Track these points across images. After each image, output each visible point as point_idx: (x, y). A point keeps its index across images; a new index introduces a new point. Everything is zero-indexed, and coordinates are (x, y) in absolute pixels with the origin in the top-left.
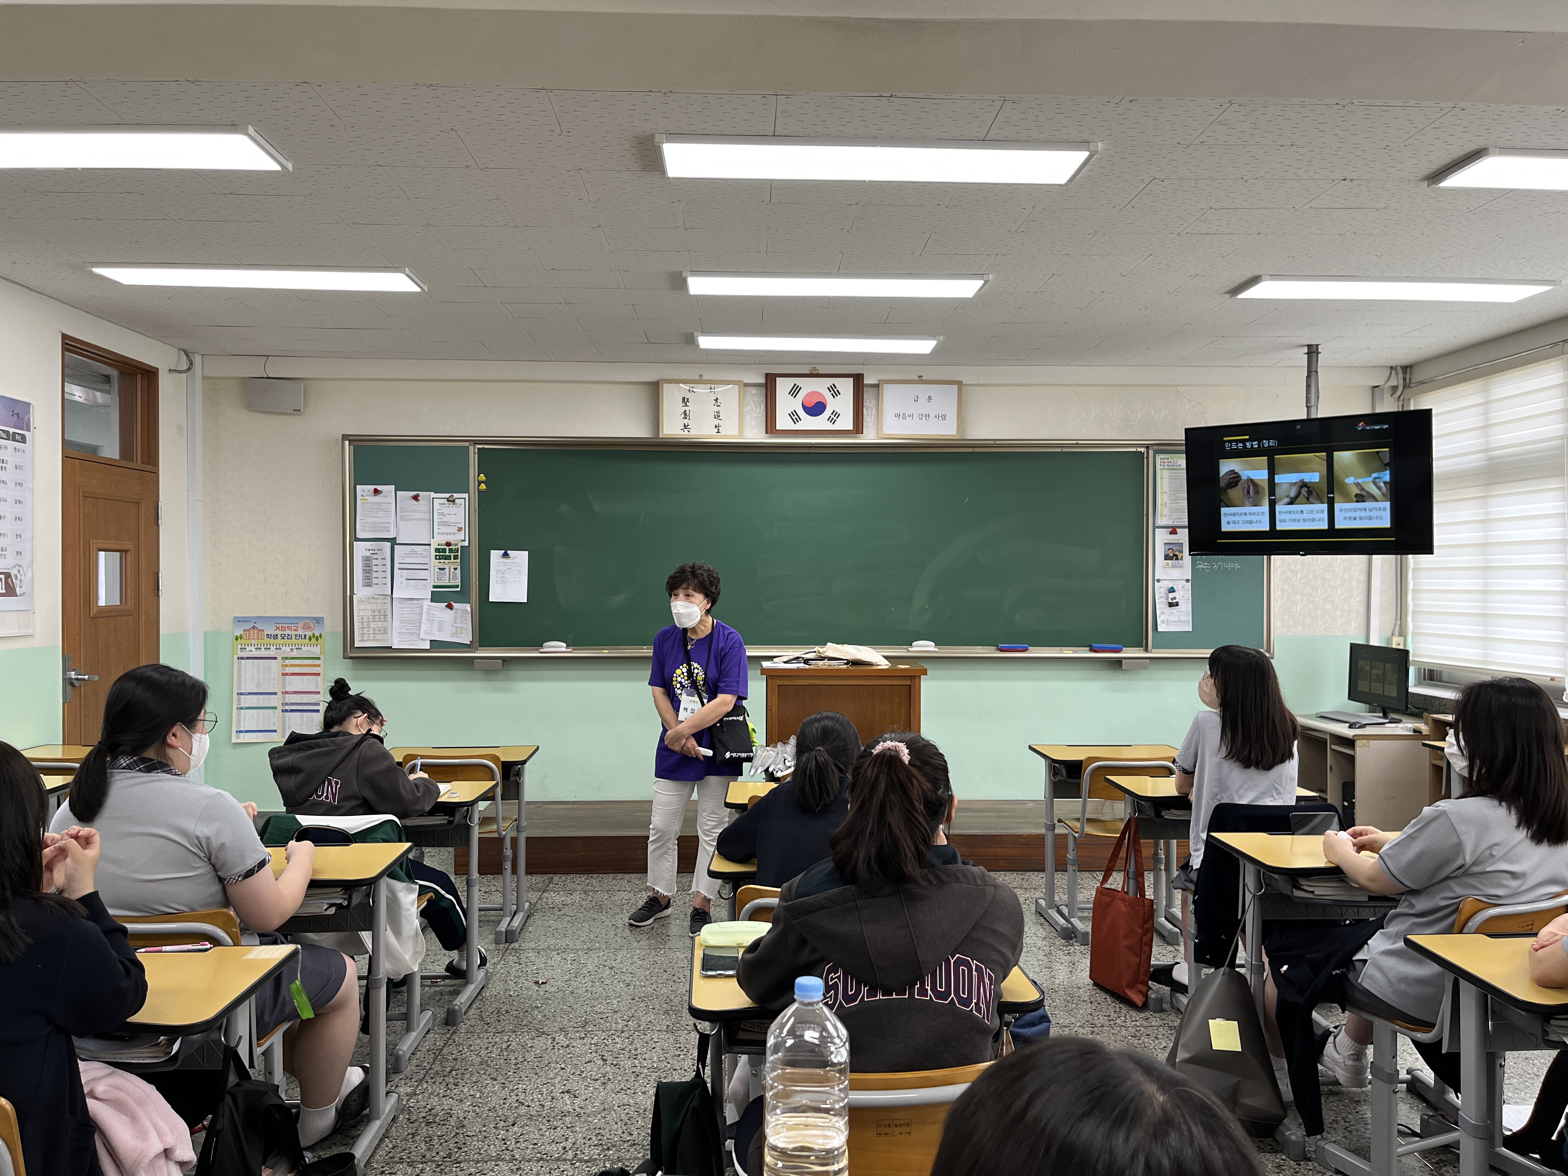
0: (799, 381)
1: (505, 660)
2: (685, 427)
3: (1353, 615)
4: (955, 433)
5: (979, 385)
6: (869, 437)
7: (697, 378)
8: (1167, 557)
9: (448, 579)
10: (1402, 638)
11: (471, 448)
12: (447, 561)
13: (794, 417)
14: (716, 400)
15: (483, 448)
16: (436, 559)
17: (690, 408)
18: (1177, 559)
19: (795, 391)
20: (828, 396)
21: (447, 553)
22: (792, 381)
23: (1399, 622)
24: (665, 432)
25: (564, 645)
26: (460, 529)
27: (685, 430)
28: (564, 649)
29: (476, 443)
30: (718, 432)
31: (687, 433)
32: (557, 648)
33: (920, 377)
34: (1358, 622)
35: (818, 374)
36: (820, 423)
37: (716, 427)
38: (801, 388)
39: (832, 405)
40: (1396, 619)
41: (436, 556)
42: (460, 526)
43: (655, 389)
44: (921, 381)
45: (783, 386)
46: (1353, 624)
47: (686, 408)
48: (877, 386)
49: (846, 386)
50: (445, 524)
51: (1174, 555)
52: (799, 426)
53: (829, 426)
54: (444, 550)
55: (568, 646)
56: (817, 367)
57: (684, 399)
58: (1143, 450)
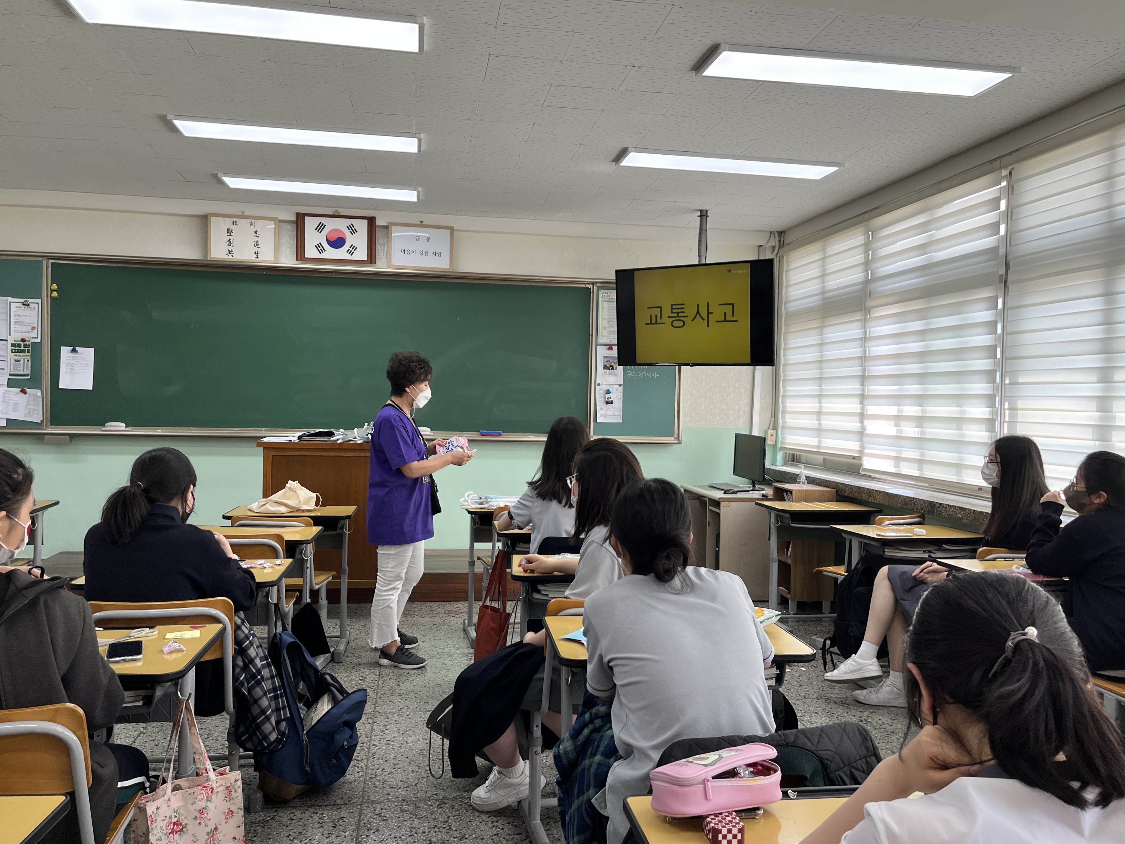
0: (323, 220)
1: (72, 436)
2: (230, 252)
3: (741, 413)
4: (448, 267)
5: (467, 231)
6: (381, 267)
7: (240, 214)
8: (605, 367)
9: (22, 369)
10: (775, 431)
11: (45, 262)
12: (21, 354)
13: (320, 248)
14: (256, 232)
15: (56, 263)
16: (12, 352)
17: (234, 237)
18: (613, 369)
19: (320, 228)
20: (347, 233)
21: (22, 348)
22: (317, 220)
23: (773, 419)
24: (212, 256)
25: (124, 425)
26: (33, 328)
27: (229, 255)
28: (124, 428)
29: (49, 258)
30: (257, 258)
31: (232, 257)
32: (118, 427)
33: (421, 222)
34: (745, 418)
35: (339, 215)
36: (341, 254)
37: (255, 253)
38: (325, 226)
39: (350, 240)
40: (771, 417)
41: (12, 350)
42: (34, 326)
43: (204, 220)
44: (421, 225)
45: (310, 223)
46: (741, 420)
47: (230, 237)
48: (386, 227)
49: (362, 226)
50: (21, 324)
51: (611, 366)
52: (324, 256)
53: (348, 257)
54: (20, 345)
55: (127, 426)
56: (338, 209)
57: (228, 230)
58: (590, 286)
